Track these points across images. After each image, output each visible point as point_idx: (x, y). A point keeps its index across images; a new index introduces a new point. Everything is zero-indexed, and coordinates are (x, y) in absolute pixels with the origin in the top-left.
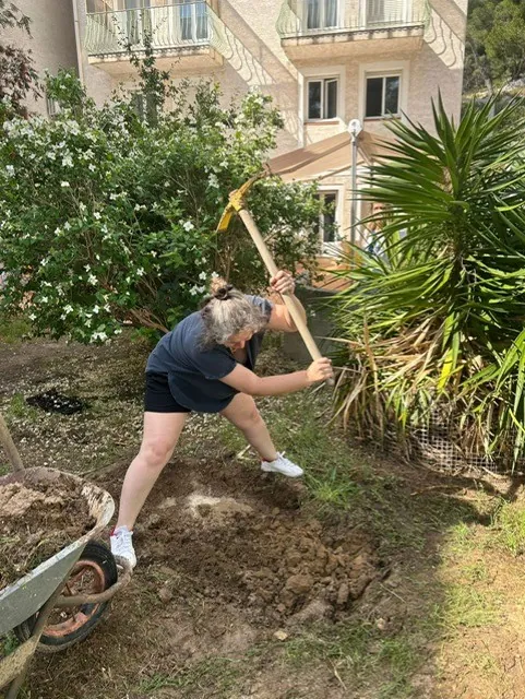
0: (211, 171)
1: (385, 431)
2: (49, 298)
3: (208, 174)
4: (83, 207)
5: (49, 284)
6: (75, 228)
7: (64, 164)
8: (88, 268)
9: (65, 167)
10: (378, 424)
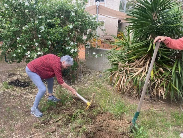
0: (72, 10)
1: (130, 90)
2: (21, 50)
3: (71, 12)
4: (32, 20)
5: (20, 46)
6: (29, 27)
7: (26, 5)
8: (34, 40)
9: (26, 6)
10: (128, 88)
